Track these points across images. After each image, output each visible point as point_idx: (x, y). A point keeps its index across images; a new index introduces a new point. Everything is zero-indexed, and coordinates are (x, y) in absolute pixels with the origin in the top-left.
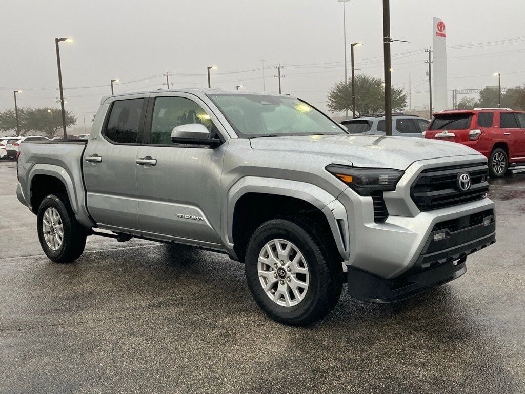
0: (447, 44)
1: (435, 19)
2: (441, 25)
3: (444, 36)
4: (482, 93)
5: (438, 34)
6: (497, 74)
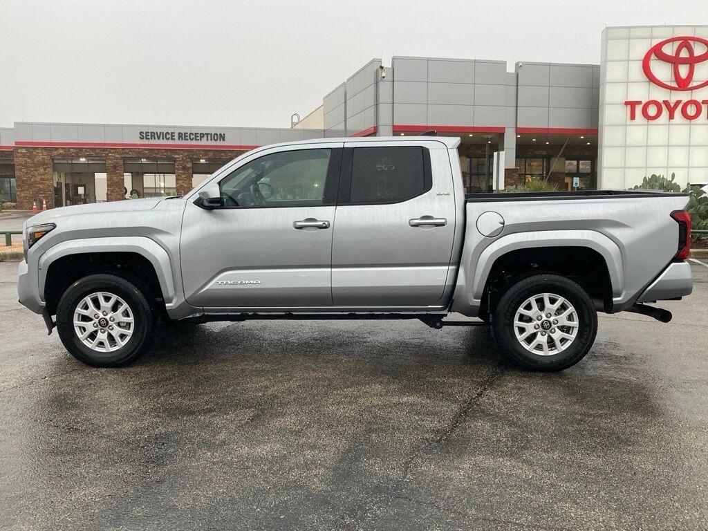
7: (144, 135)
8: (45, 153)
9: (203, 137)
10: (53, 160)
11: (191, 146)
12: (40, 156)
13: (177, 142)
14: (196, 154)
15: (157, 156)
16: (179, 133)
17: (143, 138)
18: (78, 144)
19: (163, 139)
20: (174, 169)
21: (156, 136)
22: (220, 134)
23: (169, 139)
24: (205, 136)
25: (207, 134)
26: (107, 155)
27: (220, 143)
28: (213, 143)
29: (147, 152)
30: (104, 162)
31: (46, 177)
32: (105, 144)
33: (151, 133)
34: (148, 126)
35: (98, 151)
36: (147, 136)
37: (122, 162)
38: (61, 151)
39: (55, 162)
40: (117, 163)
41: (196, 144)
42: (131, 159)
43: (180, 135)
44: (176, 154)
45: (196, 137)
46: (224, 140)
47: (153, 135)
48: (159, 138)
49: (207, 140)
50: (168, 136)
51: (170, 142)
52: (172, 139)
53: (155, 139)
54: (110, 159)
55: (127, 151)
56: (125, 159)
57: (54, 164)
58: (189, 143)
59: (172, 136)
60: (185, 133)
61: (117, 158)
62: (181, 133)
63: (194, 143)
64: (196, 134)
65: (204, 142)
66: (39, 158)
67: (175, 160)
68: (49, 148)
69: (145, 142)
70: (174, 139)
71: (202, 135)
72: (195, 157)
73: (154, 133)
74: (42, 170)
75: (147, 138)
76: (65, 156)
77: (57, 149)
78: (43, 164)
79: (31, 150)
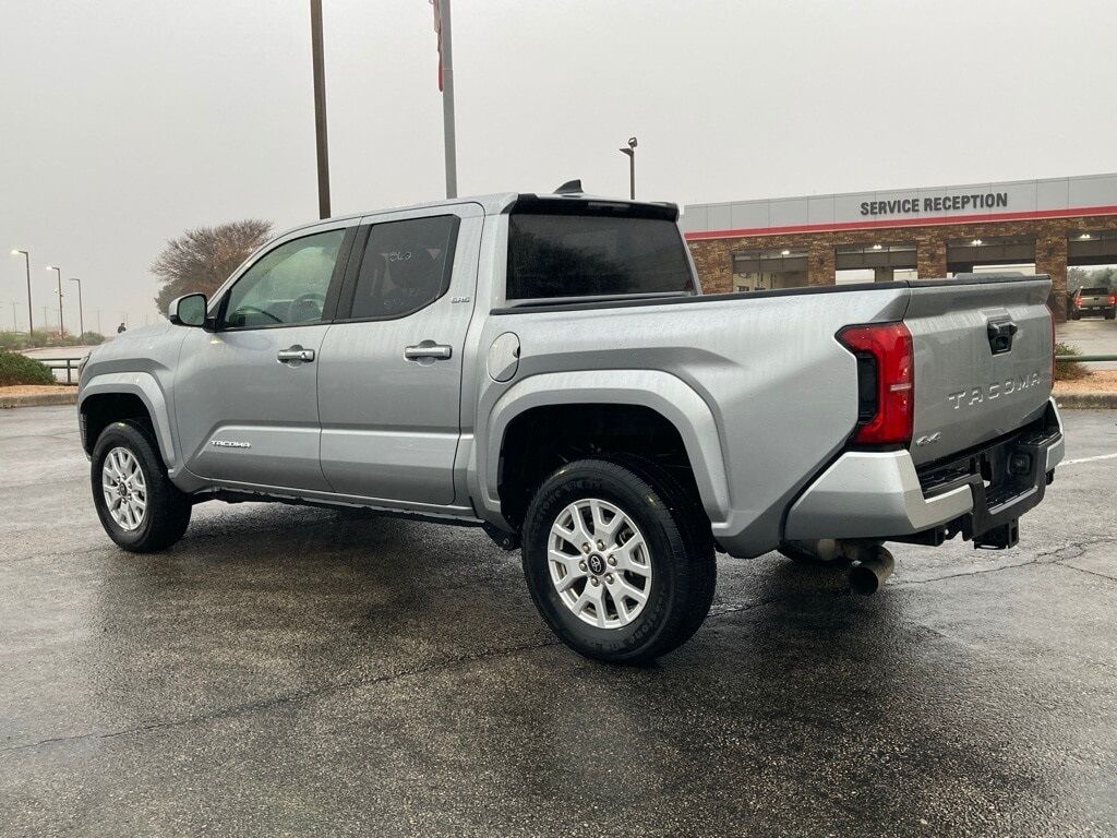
7: (869, 208)
8: (723, 247)
9: (968, 202)
10: (734, 256)
11: (946, 219)
12: (717, 252)
13: (923, 214)
14: (953, 233)
15: (888, 240)
16: (926, 200)
17: (867, 213)
18: (769, 230)
19: (899, 211)
20: (917, 258)
21: (887, 208)
22: (999, 195)
23: (909, 209)
24: (972, 200)
25: (975, 197)
26: (810, 244)
27: (996, 210)
28: (986, 211)
29: (872, 234)
30: (806, 255)
31: (722, 282)
32: (809, 228)
33: (881, 203)
34: (875, 193)
35: (797, 238)
36: (873, 208)
37: (832, 254)
38: (744, 243)
39: (736, 259)
40: (826, 255)
41: (957, 215)
42: (847, 247)
43: (928, 204)
44: (920, 234)
45: (955, 203)
46: (1005, 204)
47: (882, 207)
48: (892, 211)
49: (975, 207)
50: (907, 206)
51: (911, 216)
52: (914, 210)
53: (885, 212)
54: (815, 250)
55: (841, 235)
56: (837, 249)
57: (734, 261)
58: (942, 214)
59: (914, 205)
60: (936, 199)
61: (825, 247)
62: (930, 200)
63: (952, 213)
64: (955, 198)
65: (969, 211)
66: (715, 255)
67: (916, 244)
68: (728, 239)
69: (870, 218)
70: (917, 211)
71: (965, 200)
72: (951, 237)
73: (884, 203)
74: (718, 273)
75: (872, 213)
76: (748, 250)
77: (738, 240)
78: (719, 263)
79: (705, 244)
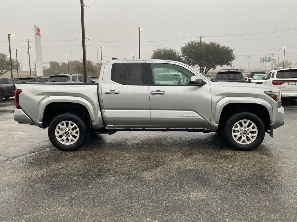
0: (41, 39)
1: (35, 26)
2: (38, 30)
3: (40, 35)
4: (50, 64)
5: (37, 34)
6: (67, 56)
